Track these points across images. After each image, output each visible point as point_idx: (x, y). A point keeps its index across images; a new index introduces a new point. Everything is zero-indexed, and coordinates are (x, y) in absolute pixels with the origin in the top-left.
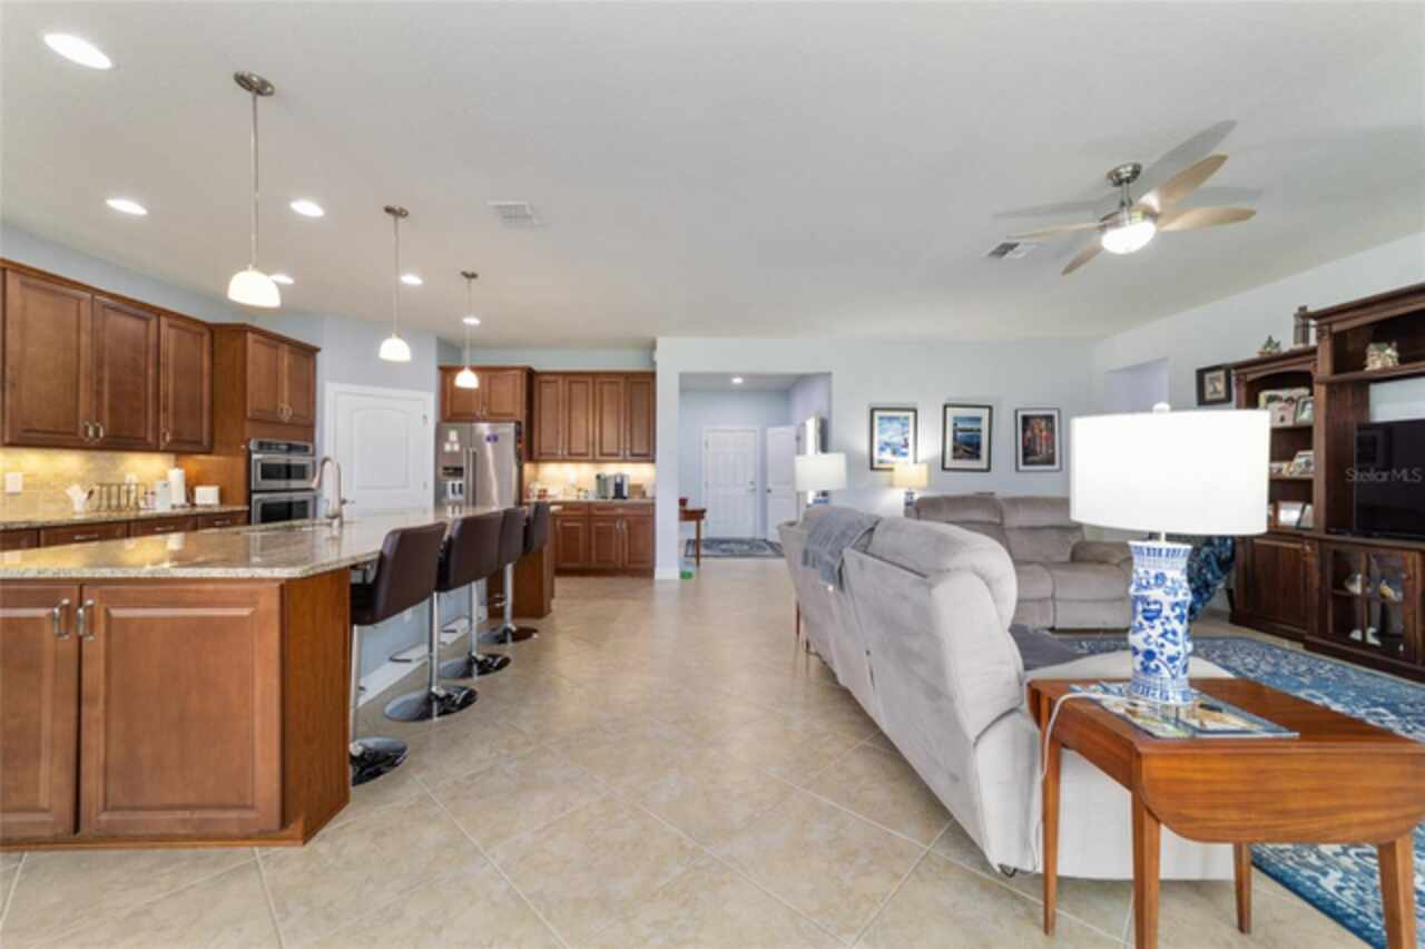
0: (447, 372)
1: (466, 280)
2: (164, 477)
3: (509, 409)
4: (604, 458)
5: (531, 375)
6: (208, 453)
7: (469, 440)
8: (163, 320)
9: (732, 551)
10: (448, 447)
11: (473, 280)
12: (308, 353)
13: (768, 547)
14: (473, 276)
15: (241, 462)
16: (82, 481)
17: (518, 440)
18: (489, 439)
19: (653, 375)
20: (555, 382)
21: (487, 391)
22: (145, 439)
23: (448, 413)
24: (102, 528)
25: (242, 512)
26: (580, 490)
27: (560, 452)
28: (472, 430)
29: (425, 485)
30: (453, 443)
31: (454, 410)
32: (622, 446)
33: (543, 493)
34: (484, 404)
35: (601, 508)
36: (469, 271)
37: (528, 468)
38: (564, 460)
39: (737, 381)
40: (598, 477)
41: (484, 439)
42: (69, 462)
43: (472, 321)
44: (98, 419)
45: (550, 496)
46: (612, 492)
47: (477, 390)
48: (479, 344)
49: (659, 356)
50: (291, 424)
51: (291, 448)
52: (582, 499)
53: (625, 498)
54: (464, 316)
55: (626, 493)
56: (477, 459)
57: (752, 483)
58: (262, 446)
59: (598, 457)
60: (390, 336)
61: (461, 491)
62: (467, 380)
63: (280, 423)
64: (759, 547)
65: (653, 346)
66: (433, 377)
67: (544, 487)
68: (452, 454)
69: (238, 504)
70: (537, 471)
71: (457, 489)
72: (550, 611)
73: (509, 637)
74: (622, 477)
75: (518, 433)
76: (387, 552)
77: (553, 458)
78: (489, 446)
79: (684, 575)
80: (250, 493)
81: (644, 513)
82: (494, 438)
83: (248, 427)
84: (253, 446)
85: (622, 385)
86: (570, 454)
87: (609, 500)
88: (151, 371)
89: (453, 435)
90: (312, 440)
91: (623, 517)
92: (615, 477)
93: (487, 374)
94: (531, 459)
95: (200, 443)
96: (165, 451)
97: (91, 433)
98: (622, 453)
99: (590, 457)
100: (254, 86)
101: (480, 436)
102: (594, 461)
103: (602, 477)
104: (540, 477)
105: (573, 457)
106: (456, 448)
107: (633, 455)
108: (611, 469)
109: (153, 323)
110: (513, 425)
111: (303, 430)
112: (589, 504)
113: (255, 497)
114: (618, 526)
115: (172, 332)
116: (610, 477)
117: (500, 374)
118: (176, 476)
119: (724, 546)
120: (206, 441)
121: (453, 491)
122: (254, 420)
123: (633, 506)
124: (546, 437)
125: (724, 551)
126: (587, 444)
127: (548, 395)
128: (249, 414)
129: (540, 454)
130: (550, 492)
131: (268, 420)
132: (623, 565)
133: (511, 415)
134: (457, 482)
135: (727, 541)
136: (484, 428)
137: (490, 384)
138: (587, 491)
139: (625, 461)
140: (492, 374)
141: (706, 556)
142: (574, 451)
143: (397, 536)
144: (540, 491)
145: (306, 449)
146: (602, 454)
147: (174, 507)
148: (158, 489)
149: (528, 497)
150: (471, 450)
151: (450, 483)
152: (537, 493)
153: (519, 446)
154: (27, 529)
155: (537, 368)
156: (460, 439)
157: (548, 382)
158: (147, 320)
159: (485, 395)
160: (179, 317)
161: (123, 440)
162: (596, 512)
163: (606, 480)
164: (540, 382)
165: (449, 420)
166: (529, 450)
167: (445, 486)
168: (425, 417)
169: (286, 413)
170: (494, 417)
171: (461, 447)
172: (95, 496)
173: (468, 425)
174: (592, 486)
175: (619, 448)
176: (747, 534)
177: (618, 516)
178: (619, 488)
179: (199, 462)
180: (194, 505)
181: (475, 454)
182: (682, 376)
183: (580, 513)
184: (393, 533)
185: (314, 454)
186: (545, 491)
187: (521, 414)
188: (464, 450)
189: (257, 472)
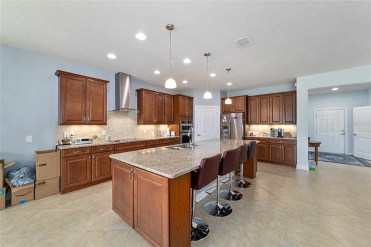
0: (223, 100)
1: (228, 71)
2: (166, 129)
3: (241, 109)
4: (273, 123)
5: (247, 98)
6: (173, 124)
7: (229, 119)
8: (166, 96)
9: (333, 159)
10: (223, 121)
11: (230, 71)
12: (191, 99)
13: (356, 160)
14: (230, 69)
15: (178, 126)
16: (154, 131)
17: (243, 118)
18: (235, 118)
19: (295, 92)
20: (256, 99)
21: (234, 103)
22: (162, 121)
23: (223, 111)
24: (155, 141)
25: (179, 138)
26: (264, 133)
27: (257, 121)
28: (230, 115)
29: (218, 131)
30: (225, 120)
31: (225, 110)
32: (281, 119)
33: (252, 134)
34: (233, 108)
35: (272, 140)
36: (228, 69)
37: (247, 126)
38: (259, 124)
39: (335, 89)
40: (271, 129)
41: (234, 118)
42: (152, 127)
43: (229, 84)
44: (156, 118)
45: (254, 135)
46: (277, 135)
47: (231, 104)
48: (231, 91)
49: (297, 85)
50: (188, 117)
51: (189, 122)
52: (265, 137)
53: (282, 137)
54: (227, 83)
55: (283, 135)
56: (231, 124)
57: (343, 131)
58: (183, 122)
59: (271, 123)
60: (206, 92)
61: (227, 133)
62: (228, 102)
63: (185, 116)
64: (350, 160)
65: (295, 81)
66: (219, 101)
67: (252, 132)
68: (225, 122)
69: (178, 136)
70: (249, 127)
71: (226, 132)
72: (256, 176)
73: (242, 185)
74: (281, 130)
75: (244, 116)
76: (201, 166)
77: (255, 123)
78: (235, 120)
79: (310, 169)
80: (180, 133)
81: (292, 143)
82: (236, 118)
83: (180, 118)
84: (181, 122)
85: (281, 97)
86: (261, 122)
87: (276, 137)
88: (163, 107)
89: (225, 117)
90: (192, 120)
91: (282, 144)
92: (278, 129)
93: (234, 99)
94: (248, 124)
95: (171, 122)
96: (166, 124)
97: (154, 121)
98: (281, 121)
99: (268, 123)
100: (170, 28)
101: (232, 117)
102: (270, 124)
103: (273, 129)
104: (250, 129)
105: (262, 123)
106: (226, 121)
107: (285, 122)
108: (276, 127)
109: (164, 97)
110: (242, 114)
111: (190, 118)
112: (268, 139)
113: (181, 134)
114: (280, 147)
115: (167, 98)
116: (276, 129)
117: (238, 98)
118: (168, 129)
119: (327, 156)
120: (173, 121)
121: (225, 133)
122: (181, 116)
123: (286, 140)
124: (253, 116)
125: (328, 159)
126: (267, 118)
127: (252, 103)
128: (180, 115)
129: (251, 122)
130: (254, 134)
131: (184, 116)
132: (282, 161)
133: (241, 110)
134: (226, 130)
135: (329, 154)
136: (233, 115)
137: (235, 102)
138: (267, 134)
139: (282, 124)
140: (235, 98)
141: (320, 160)
142: (262, 121)
143: (205, 161)
144: (251, 133)
145: (191, 122)
146: (273, 122)
147: (168, 136)
148: (165, 132)
149: (247, 135)
150: (230, 121)
151: (224, 131)
152: (249, 134)
153: (244, 120)
154: (145, 141)
155: (249, 95)
156: (227, 118)
157: (253, 99)
158: (162, 96)
159: (233, 106)
160: (168, 95)
161: (159, 122)
162: (271, 142)
163: (274, 130)
164: (250, 100)
165: (224, 113)
166: (247, 121)
167: (223, 131)
168: (218, 113)
169: (187, 114)
170: (236, 112)
171: (227, 121)
172: (156, 134)
173: (229, 114)
174: (269, 132)
175: (280, 120)
176: (340, 151)
177: (280, 144)
178: (280, 134)
179: (172, 126)
180: (171, 135)
181: (231, 122)
182: (309, 91)
183: (265, 142)
184: (203, 160)
185: (193, 124)
186: (252, 133)
187: (244, 110)
188: (228, 121)
189: (181, 128)
